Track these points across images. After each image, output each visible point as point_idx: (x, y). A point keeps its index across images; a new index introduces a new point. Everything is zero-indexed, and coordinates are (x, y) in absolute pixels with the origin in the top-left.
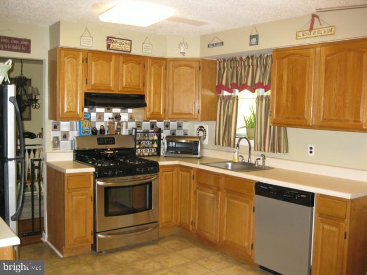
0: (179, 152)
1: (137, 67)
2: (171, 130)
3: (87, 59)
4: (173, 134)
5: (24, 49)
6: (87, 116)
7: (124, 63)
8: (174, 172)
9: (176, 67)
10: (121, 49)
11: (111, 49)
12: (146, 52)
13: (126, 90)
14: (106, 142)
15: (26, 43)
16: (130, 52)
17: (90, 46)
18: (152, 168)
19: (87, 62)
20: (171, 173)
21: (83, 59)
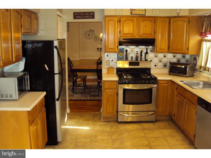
0: (176, 73)
1: (150, 23)
2: (177, 59)
3: (120, 21)
4: (179, 61)
5: (91, 17)
6: (122, 50)
7: (141, 21)
8: (169, 84)
9: (174, 22)
10: (139, 13)
11: (133, 14)
12: (155, 14)
13: (143, 36)
14: (134, 64)
15: (92, 14)
16: (145, 15)
17: (121, 13)
18: (153, 81)
19: (120, 22)
20: (167, 85)
21: (118, 21)
